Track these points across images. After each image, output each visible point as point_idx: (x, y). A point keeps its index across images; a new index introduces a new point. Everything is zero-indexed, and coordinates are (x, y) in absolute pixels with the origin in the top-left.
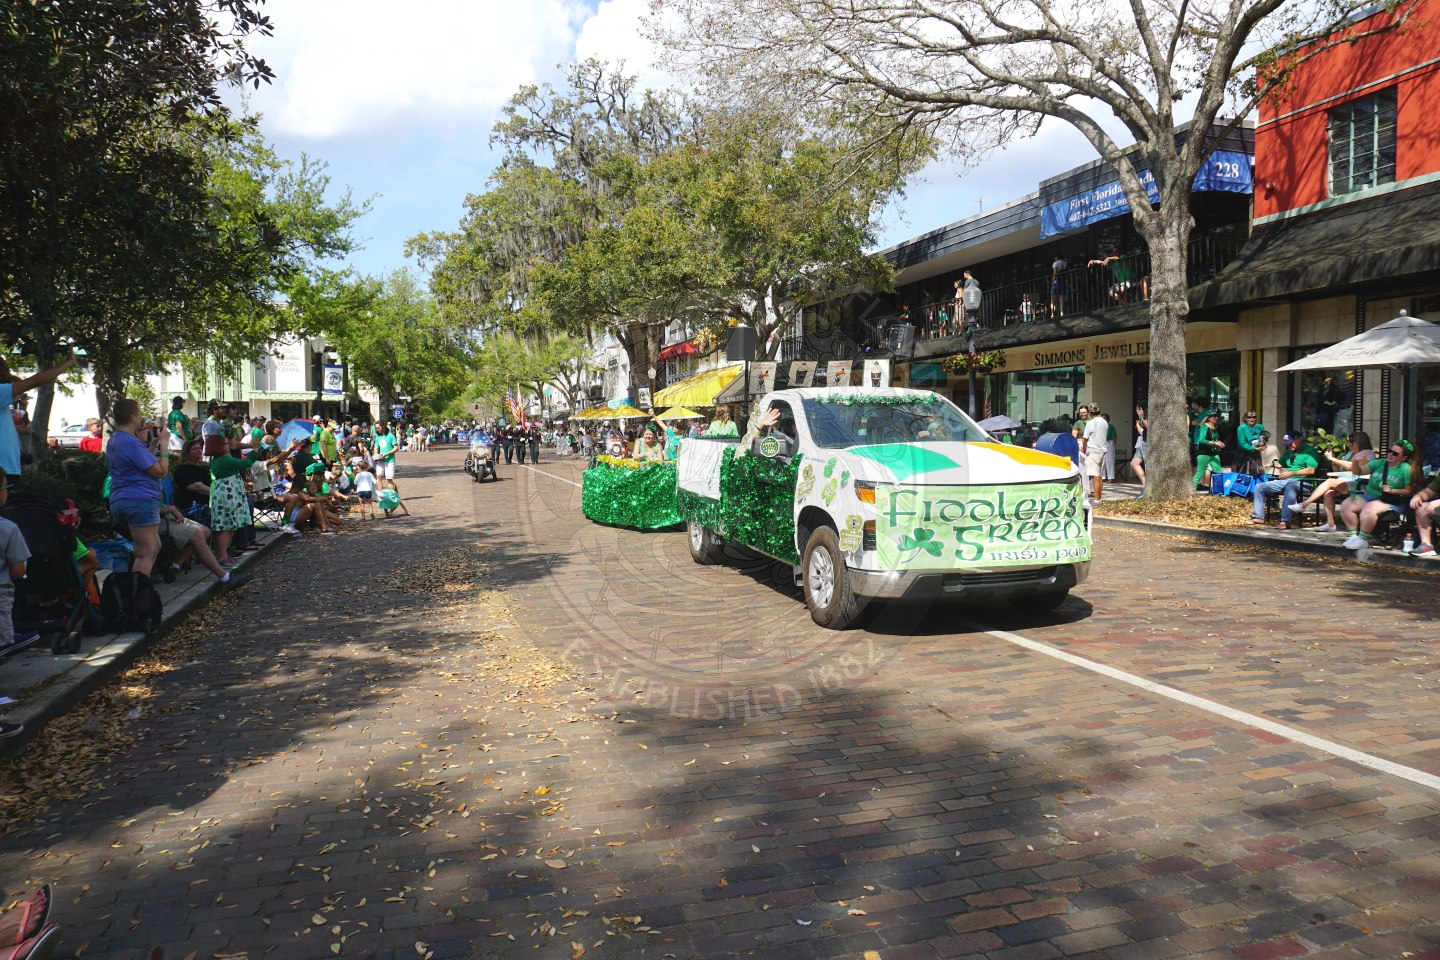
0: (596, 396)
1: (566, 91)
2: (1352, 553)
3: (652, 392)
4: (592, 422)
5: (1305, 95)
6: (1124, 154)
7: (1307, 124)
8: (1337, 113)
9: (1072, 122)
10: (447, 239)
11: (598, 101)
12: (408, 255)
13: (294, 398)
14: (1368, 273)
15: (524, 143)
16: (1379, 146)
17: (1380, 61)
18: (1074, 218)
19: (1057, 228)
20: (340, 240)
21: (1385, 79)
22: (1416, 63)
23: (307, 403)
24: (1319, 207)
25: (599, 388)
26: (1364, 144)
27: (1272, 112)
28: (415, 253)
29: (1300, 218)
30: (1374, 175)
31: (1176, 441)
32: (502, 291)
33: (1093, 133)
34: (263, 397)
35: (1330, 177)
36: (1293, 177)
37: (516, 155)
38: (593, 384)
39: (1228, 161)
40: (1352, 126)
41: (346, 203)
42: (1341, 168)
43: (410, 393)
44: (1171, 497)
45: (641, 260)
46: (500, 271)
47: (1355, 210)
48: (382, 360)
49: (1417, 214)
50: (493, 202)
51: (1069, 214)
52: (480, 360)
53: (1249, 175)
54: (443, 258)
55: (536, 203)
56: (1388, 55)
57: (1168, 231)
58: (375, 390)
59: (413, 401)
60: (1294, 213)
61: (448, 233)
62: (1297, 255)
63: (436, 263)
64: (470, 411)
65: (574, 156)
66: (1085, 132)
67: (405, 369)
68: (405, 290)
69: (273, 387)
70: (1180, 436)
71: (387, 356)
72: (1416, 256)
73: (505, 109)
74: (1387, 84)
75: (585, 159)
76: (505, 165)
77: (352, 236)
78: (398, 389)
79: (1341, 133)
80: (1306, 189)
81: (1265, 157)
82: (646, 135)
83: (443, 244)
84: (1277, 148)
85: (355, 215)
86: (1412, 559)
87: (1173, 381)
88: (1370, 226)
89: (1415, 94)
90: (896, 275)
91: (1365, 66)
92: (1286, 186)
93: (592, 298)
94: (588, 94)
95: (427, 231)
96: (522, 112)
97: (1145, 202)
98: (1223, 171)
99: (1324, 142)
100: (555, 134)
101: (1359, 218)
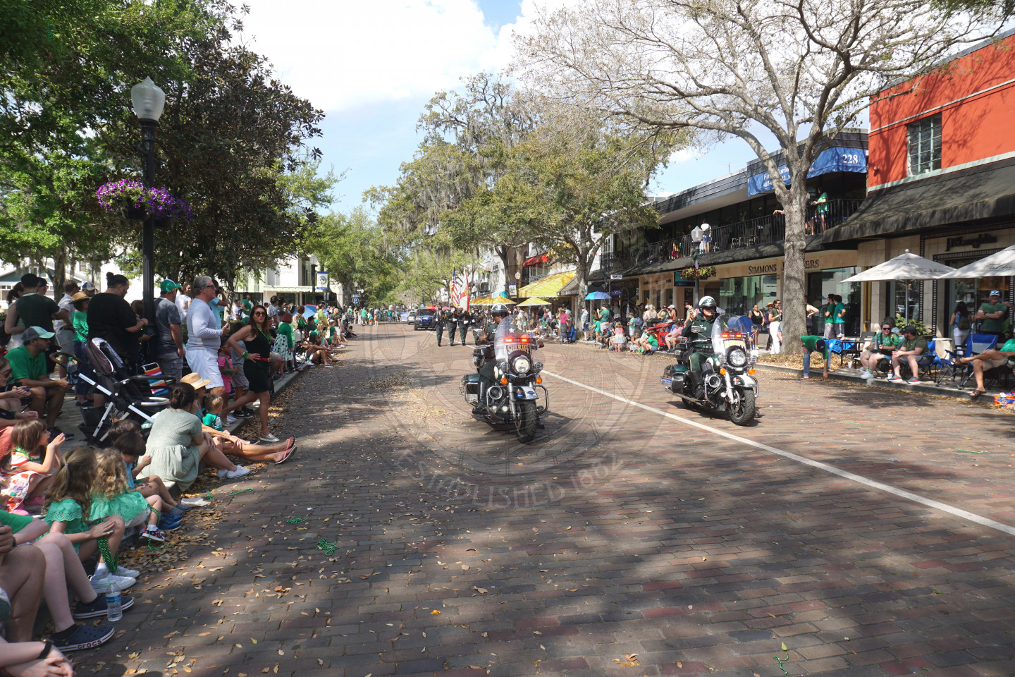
0: (484, 289)
1: (465, 95)
2: (865, 380)
3: (518, 288)
4: (481, 307)
5: (895, 114)
6: (772, 157)
7: (896, 131)
8: (911, 126)
9: (743, 138)
10: (389, 191)
11: (485, 100)
12: (365, 200)
13: (291, 290)
14: (915, 224)
15: (437, 129)
16: (934, 147)
17: (934, 97)
18: (766, 185)
19: (757, 190)
20: (326, 197)
21: (935, 108)
22: (952, 100)
23: (298, 294)
24: (902, 181)
25: (487, 284)
26: (925, 146)
27: (878, 123)
28: (369, 199)
29: (893, 188)
30: (931, 164)
31: (798, 321)
32: (423, 224)
33: (755, 144)
34: (272, 289)
35: (909, 164)
36: (889, 162)
37: (433, 135)
38: (483, 281)
39: (851, 153)
40: (920, 134)
41: (331, 174)
42: (915, 159)
43: (362, 287)
44: (794, 352)
45: (504, 211)
46: (422, 210)
47: (921, 184)
48: (346, 266)
49: (949, 189)
50: (417, 167)
51: (764, 182)
52: (408, 266)
53: (864, 161)
54: (386, 203)
55: (445, 168)
56: (938, 94)
57: (794, 201)
58: (340, 285)
59: (365, 292)
60: (888, 185)
61: (390, 187)
62: (887, 211)
63: (382, 206)
64: (401, 299)
65: (469, 137)
66: (750, 144)
67: (361, 272)
68: (360, 220)
69: (278, 284)
70: (801, 317)
71: (350, 264)
72: (937, 215)
73: (426, 106)
74: (937, 111)
75: (477, 138)
76: (426, 142)
77: (334, 194)
78: (356, 284)
79: (915, 138)
80: (895, 171)
81: (875, 150)
82: (516, 122)
83: (387, 194)
84: (881, 145)
85: (335, 181)
86: (890, 383)
87: (797, 286)
88: (925, 195)
89: (951, 117)
90: (660, 218)
91: (926, 100)
92: (885, 168)
93: (477, 231)
94: (479, 96)
95: (376, 186)
96: (436, 109)
97: (782, 185)
98: (847, 160)
99: (905, 143)
100: (457, 122)
101: (920, 190)
